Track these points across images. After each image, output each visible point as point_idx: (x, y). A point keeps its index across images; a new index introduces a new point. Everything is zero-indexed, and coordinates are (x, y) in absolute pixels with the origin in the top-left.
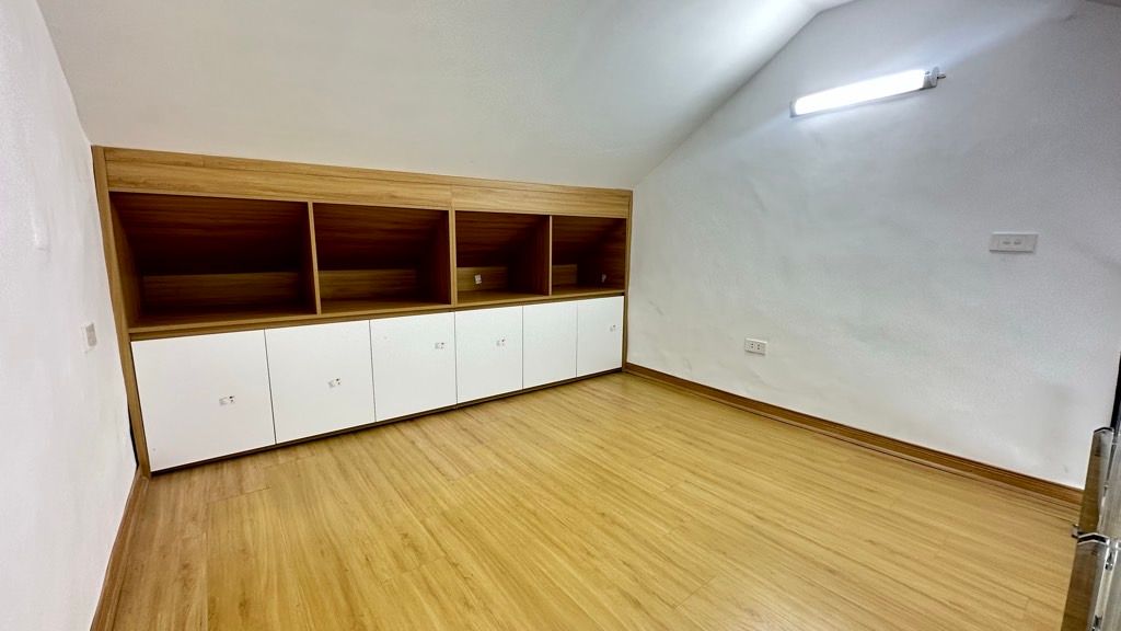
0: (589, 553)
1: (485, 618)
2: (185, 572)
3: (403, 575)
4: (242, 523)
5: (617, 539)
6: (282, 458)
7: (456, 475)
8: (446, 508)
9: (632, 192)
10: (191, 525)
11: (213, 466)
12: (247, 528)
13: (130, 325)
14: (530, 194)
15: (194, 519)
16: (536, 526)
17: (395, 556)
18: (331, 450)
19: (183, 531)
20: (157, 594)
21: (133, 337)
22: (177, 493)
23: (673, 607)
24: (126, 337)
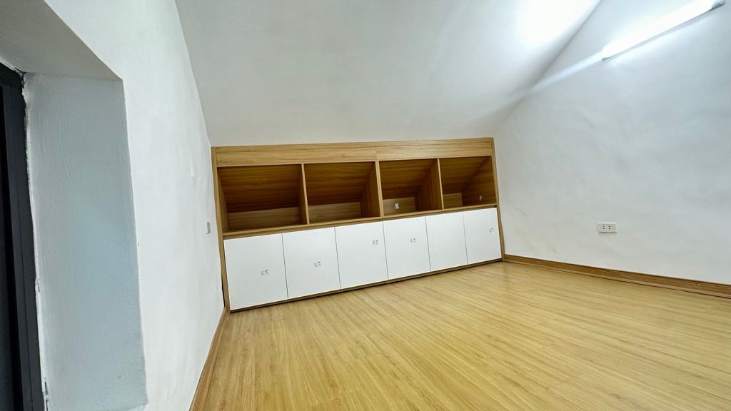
0: (479, 356)
1: (407, 384)
2: (245, 352)
3: (357, 360)
4: (271, 333)
5: (500, 349)
6: (291, 306)
7: (388, 315)
8: (381, 329)
9: (493, 138)
10: (248, 333)
11: (258, 310)
12: (274, 335)
13: (224, 231)
14: (424, 147)
15: (249, 330)
16: (441, 341)
17: (352, 351)
18: (317, 303)
19: (244, 335)
20: (232, 360)
21: (225, 237)
22: (241, 321)
23: (547, 389)
24: (221, 236)
